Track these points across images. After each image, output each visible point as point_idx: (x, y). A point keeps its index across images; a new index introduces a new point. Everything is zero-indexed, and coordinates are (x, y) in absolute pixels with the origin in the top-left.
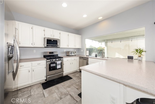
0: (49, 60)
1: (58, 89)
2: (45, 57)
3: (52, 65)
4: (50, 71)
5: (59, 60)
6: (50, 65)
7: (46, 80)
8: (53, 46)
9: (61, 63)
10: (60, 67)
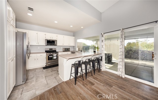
0: (48, 54)
1: (52, 69)
2: (46, 51)
3: (50, 57)
4: (48, 60)
5: (55, 54)
6: (48, 56)
7: (46, 66)
8: (51, 44)
9: (57, 55)
10: (56, 58)
